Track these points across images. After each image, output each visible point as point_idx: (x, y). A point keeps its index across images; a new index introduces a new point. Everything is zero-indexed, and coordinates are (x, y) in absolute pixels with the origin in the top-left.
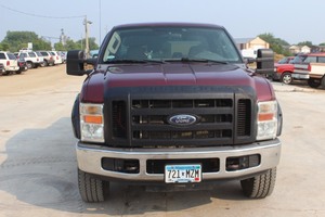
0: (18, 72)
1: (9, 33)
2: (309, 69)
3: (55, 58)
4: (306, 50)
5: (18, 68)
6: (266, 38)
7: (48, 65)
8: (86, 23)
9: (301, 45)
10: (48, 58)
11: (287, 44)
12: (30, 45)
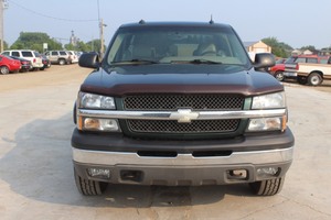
0: (42, 69)
1: (22, 33)
2: (297, 68)
3: (72, 57)
5: (42, 65)
6: (269, 42)
7: (66, 64)
8: (101, 25)
9: (304, 49)
10: (66, 57)
11: (290, 48)
12: (45, 46)
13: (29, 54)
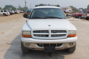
4: (81, 10)
10: (16, 12)
12: (11, 9)
13: (6, 11)
